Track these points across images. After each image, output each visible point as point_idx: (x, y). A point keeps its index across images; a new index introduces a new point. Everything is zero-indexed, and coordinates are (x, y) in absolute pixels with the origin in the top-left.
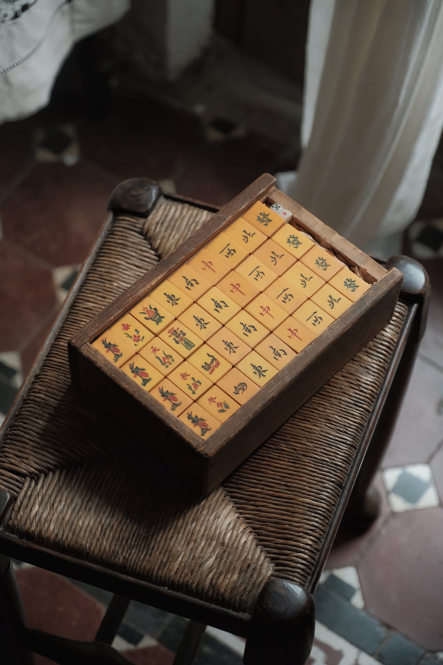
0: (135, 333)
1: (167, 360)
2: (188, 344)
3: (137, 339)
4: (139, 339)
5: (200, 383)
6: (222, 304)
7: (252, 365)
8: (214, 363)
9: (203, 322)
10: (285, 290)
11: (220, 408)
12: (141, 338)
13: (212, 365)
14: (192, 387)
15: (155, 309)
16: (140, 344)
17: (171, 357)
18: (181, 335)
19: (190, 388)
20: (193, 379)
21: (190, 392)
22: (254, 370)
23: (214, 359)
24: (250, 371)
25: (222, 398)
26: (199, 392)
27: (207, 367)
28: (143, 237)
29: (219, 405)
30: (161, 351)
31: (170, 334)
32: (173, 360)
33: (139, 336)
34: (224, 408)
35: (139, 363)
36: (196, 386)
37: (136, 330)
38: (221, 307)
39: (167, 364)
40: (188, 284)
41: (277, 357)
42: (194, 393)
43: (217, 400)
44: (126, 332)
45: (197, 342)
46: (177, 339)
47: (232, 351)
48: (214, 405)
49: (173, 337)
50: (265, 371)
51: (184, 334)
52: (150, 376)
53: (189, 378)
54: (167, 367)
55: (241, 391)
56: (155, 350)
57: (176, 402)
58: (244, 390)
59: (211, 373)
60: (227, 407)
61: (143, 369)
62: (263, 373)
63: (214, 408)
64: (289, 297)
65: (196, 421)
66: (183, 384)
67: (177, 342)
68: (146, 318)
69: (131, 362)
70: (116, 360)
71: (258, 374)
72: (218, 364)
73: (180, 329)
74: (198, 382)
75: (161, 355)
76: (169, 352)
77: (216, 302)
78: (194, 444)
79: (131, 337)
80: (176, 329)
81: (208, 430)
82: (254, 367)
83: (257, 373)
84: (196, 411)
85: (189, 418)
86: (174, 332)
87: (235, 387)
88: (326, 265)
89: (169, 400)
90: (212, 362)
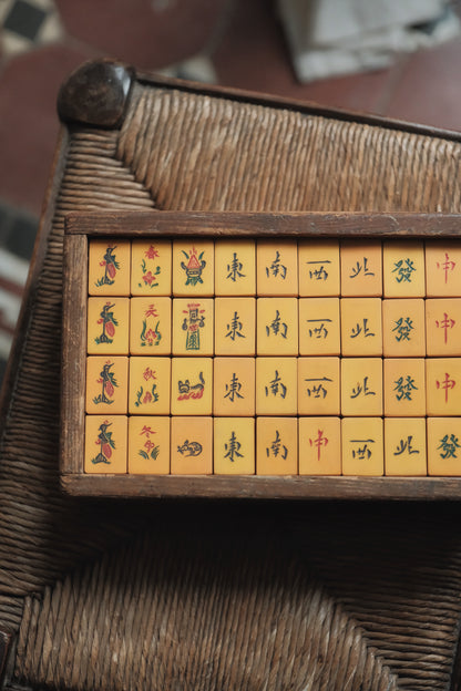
0: (154, 271)
1: (151, 337)
2: (193, 341)
3: (149, 279)
4: (150, 282)
5: (156, 400)
6: (282, 328)
7: (233, 434)
8: (197, 391)
9: (237, 330)
10: (325, 379)
11: (145, 450)
12: (154, 282)
13: (191, 391)
14: (144, 395)
15: (204, 263)
16: (146, 290)
17: (160, 337)
18: (198, 323)
19: (140, 395)
20: (155, 387)
21: (134, 398)
22: (229, 443)
23: (201, 386)
24: (223, 440)
25: (160, 440)
26: (144, 408)
27: (184, 387)
28: (119, 163)
29: (148, 444)
30: (156, 320)
31: (187, 309)
32: (157, 343)
33: (154, 278)
34: (149, 454)
35: (120, 310)
36: (148, 397)
37: (158, 268)
38: (277, 330)
39: (147, 342)
40: (273, 267)
41: (271, 452)
42: (137, 404)
43: (153, 438)
44: (147, 259)
45: (206, 348)
46: (188, 323)
47: (231, 395)
48: (144, 439)
49: (188, 316)
50: (238, 455)
51: (202, 325)
52: (114, 338)
53: (151, 381)
54: (143, 345)
55: (188, 452)
56: (151, 312)
57: (107, 396)
58: (192, 454)
59: (180, 399)
60: (154, 455)
61: (116, 323)
62: (235, 455)
63: (139, 442)
64: (321, 392)
65: (105, 438)
66: (138, 382)
67: (184, 327)
68: (182, 263)
69: (112, 301)
70: (101, 283)
71: (227, 452)
72: (199, 396)
73: (204, 315)
74: (156, 396)
75: (151, 325)
76: (164, 330)
77: (278, 319)
78: (66, 467)
79: (145, 271)
80: (200, 308)
81: (106, 462)
82: (234, 438)
83: (229, 448)
84: (118, 427)
85: (101, 428)
86: (194, 312)
87: (187, 442)
88: (408, 395)
89: (105, 386)
90: (195, 387)
